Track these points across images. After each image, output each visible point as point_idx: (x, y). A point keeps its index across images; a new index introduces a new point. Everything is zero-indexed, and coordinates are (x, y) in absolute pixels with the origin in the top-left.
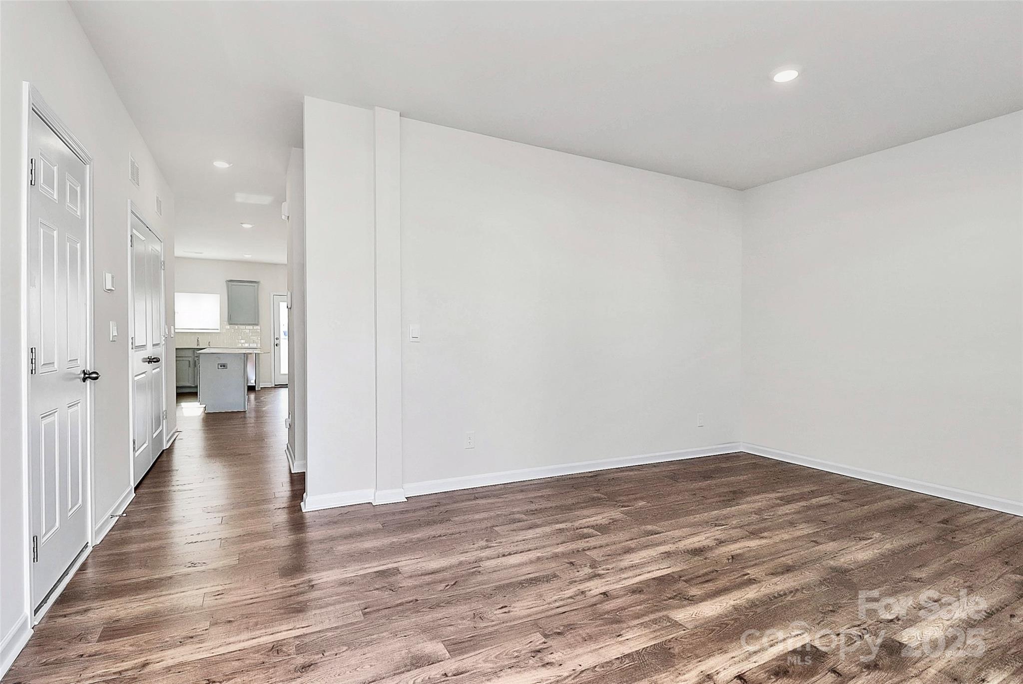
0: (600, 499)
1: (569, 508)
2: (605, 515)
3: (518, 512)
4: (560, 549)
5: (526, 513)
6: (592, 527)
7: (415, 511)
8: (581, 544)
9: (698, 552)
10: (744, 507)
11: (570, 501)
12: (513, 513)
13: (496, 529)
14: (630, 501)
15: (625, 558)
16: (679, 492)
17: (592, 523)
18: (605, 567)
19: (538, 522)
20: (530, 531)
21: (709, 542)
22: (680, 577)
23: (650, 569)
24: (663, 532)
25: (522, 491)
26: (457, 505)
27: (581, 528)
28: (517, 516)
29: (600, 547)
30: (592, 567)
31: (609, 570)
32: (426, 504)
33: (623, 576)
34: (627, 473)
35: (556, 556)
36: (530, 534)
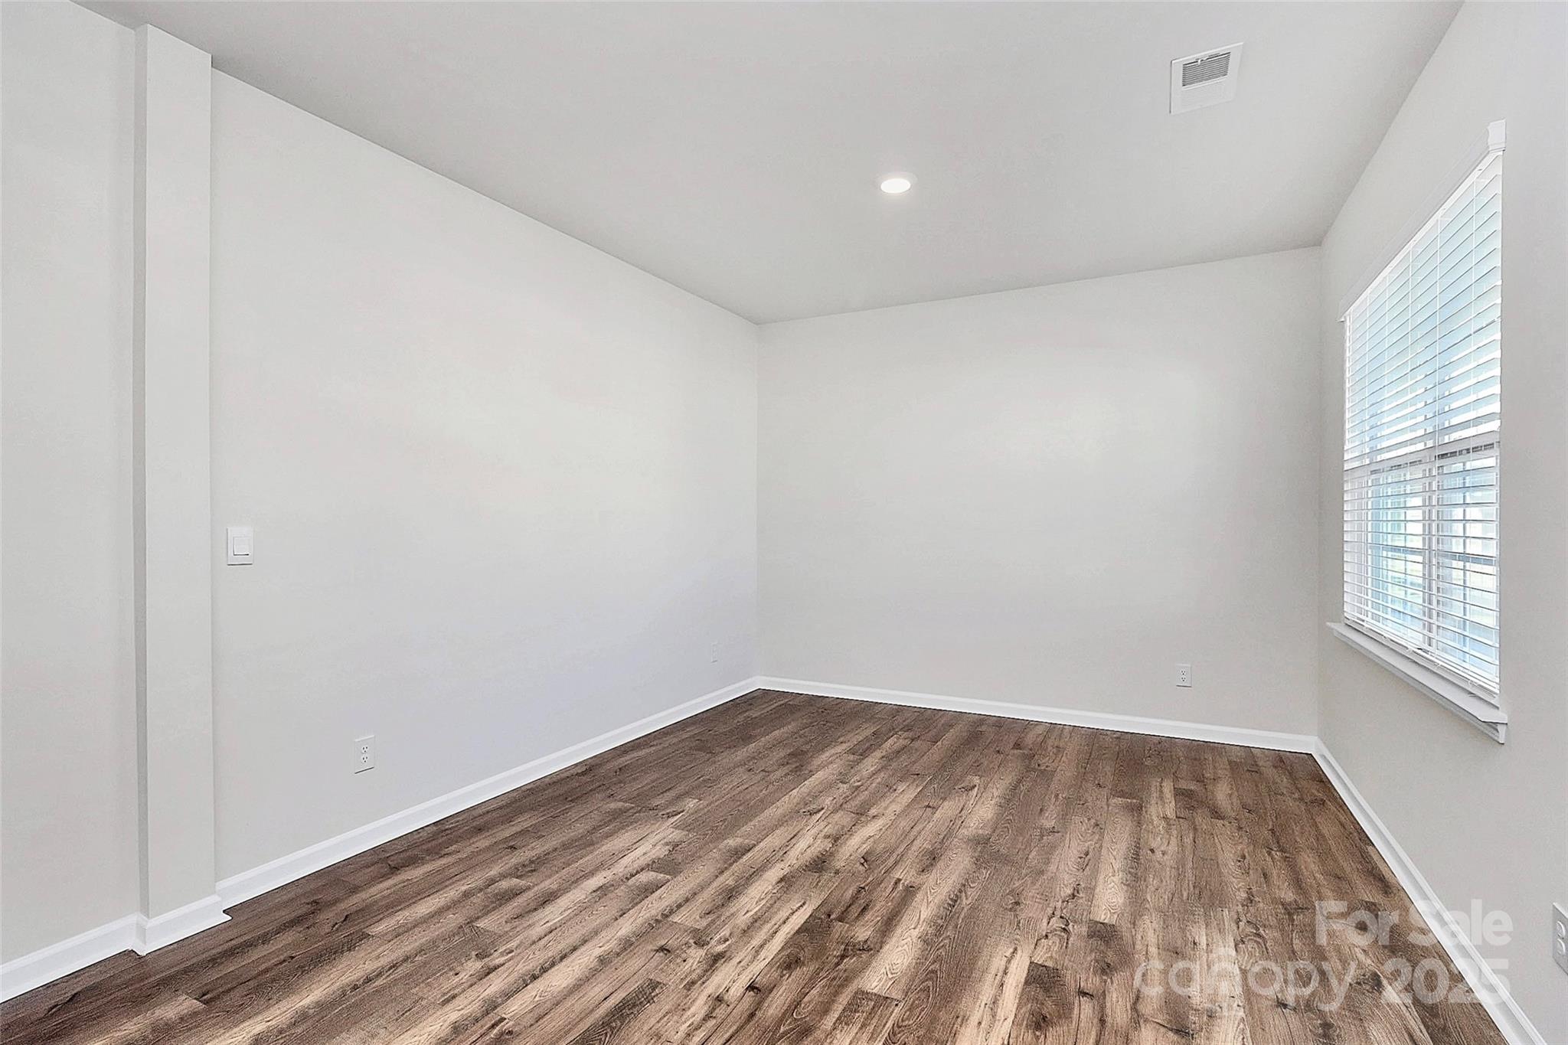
0: (623, 811)
1: (586, 843)
2: (653, 839)
3: (503, 876)
4: (626, 927)
5: (516, 872)
6: (648, 867)
7: (265, 939)
8: (653, 906)
9: (819, 864)
10: (820, 775)
11: (580, 828)
12: (492, 881)
13: (480, 924)
14: (671, 803)
15: (733, 910)
16: (730, 771)
17: (643, 862)
18: (718, 937)
19: (550, 884)
20: (549, 909)
21: (822, 845)
22: (829, 916)
23: (783, 914)
24: (754, 846)
25: (480, 830)
26: (363, 895)
27: (632, 876)
28: (505, 884)
29: (687, 900)
30: (700, 943)
31: (728, 940)
32: (286, 915)
33: (756, 942)
34: (635, 754)
35: (627, 945)
36: (553, 914)
